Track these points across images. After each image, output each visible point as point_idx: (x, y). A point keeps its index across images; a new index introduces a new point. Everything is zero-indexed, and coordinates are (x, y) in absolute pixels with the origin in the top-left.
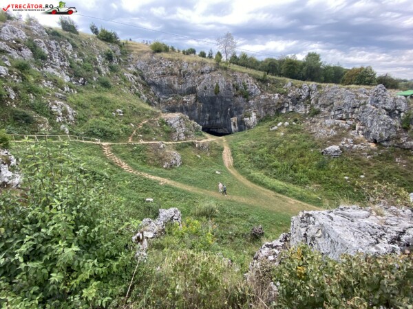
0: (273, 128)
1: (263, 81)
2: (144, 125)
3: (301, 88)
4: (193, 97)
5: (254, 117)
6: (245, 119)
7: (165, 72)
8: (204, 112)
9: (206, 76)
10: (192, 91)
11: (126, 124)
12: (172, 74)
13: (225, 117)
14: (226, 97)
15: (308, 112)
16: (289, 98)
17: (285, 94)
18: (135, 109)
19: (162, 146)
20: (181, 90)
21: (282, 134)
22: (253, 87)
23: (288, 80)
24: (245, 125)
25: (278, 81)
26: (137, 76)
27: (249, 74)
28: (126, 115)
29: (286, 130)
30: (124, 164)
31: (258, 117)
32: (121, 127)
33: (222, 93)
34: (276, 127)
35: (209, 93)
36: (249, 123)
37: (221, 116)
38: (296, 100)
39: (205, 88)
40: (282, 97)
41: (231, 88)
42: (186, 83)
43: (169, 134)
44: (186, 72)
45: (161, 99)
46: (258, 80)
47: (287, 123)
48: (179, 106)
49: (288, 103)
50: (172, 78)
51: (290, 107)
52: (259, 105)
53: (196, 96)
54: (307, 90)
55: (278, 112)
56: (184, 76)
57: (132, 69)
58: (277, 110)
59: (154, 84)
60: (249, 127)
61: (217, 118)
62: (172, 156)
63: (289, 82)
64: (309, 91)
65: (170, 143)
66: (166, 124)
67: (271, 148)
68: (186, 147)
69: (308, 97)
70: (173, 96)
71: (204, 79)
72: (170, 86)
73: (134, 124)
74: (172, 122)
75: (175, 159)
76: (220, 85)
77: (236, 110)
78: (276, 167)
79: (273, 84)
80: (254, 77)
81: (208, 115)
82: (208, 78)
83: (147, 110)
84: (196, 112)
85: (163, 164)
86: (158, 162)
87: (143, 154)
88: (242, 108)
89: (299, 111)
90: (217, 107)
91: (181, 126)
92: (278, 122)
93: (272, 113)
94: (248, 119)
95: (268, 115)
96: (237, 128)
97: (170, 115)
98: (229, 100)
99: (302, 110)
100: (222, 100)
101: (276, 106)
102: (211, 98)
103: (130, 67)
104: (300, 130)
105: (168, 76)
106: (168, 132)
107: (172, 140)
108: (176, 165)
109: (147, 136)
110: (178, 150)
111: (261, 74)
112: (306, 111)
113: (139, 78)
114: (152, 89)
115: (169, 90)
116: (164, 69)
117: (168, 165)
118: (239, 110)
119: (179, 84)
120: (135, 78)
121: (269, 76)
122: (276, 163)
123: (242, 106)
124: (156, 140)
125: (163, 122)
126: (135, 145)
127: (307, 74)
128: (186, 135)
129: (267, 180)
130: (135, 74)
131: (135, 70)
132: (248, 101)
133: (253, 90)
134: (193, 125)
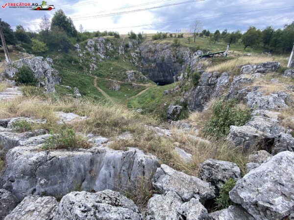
2: (117, 74)
5: (181, 76)
6: (178, 77)
10: (155, 61)
12: (150, 52)
13: (170, 75)
14: (168, 63)
19: (114, 82)
20: (152, 60)
22: (186, 57)
30: (96, 84)
33: (166, 61)
39: (158, 58)
41: (172, 57)
42: (154, 56)
43: (124, 79)
44: (156, 50)
48: (149, 69)
50: (148, 54)
53: (156, 63)
56: (154, 52)
57: (137, 50)
61: (167, 76)
65: (121, 82)
68: (127, 85)
70: (148, 63)
72: (148, 58)
74: (128, 74)
75: (115, 87)
76: (166, 56)
77: (174, 71)
85: (109, 88)
88: (178, 70)
90: (164, 69)
91: (132, 76)
98: (170, 65)
100: (166, 65)
102: (161, 64)
109: (114, 78)
110: (121, 85)
113: (139, 55)
115: (147, 60)
116: (148, 50)
117: (111, 89)
118: (176, 71)
119: (151, 57)
120: (136, 55)
125: (125, 74)
126: (106, 80)
128: (133, 80)
130: (137, 53)
132: (181, 66)
133: (186, 59)
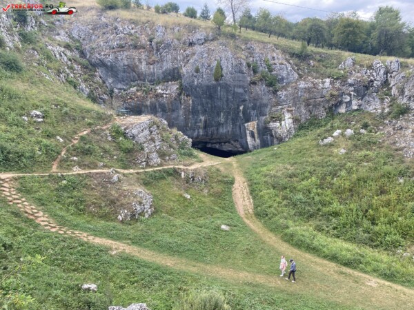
0: (326, 141)
1: (302, 57)
2: (82, 138)
3: (370, 67)
4: (174, 87)
5: (288, 122)
6: (272, 125)
7: (122, 42)
8: (195, 112)
9: (198, 49)
10: (174, 75)
11: (48, 136)
12: (135, 47)
13: (234, 121)
14: (235, 86)
15: (387, 110)
16: (351, 85)
17: (343, 79)
18: (65, 109)
19: (115, 178)
20: (153, 74)
21: (343, 151)
22: (284, 68)
23: (347, 54)
24: (272, 136)
25: (329, 57)
26: (71, 50)
27: (275, 45)
28: (48, 120)
29: (350, 142)
30: (41, 214)
31: (296, 120)
32: (38, 143)
33: (227, 78)
34: (330, 140)
35: (205, 79)
36: (279, 131)
37: (227, 119)
38: (363, 90)
39: (197, 71)
40: (337, 84)
41: (245, 69)
42: (162, 60)
43: (130, 154)
44: (161, 43)
45: (116, 91)
46: (293, 55)
47: (349, 132)
48: (148, 103)
49: (350, 95)
50: (135, 54)
51: (354, 102)
52: (296, 100)
53: (181, 85)
54: (382, 72)
55: (332, 111)
56: (158, 50)
57: (62, 38)
58: (330, 108)
59: (102, 64)
60: (281, 140)
61: (219, 124)
62: (135, 197)
63: (348, 57)
64: (386, 73)
65: (132, 171)
66: (125, 135)
67: (323, 179)
68: (163, 178)
69: (386, 83)
70: (138, 85)
71: (194, 54)
72: (132, 68)
73: (63, 137)
74: (134, 132)
75: (140, 203)
76: (224, 64)
77: (254, 108)
78: (336, 214)
79: (319, 61)
80: (284, 51)
81: (203, 118)
82: (202, 53)
83: (88, 111)
84: (181, 112)
85: (117, 213)
86: (107, 210)
87: (79, 194)
88: (266, 105)
89: (370, 109)
90: (219, 103)
91: (153, 140)
92: (333, 129)
93: (321, 113)
94: (278, 124)
95: (315, 117)
96: (258, 141)
97: (132, 119)
98: (240, 90)
99: (375, 106)
100: (228, 92)
101: (328, 101)
102: (208, 87)
103: (58, 34)
104: (375, 143)
105: (129, 49)
106: (128, 151)
107: (136, 165)
108: (142, 214)
109: (88, 160)
110: (146, 184)
111: (297, 45)
112: (383, 109)
113: (77, 55)
114: (100, 72)
115: (132, 75)
116: (121, 39)
117: (126, 216)
118: (260, 109)
119: (148, 64)
120: (69, 53)
121: (311, 48)
122: (336, 206)
123: (265, 101)
124: (105, 166)
125: (118, 133)
126: (63, 178)
127: (380, 43)
128: (162, 155)
129: (321, 240)
130: (67, 47)
131: (68, 40)
132: (275, 92)
133: (284, 74)
134: (176, 137)
